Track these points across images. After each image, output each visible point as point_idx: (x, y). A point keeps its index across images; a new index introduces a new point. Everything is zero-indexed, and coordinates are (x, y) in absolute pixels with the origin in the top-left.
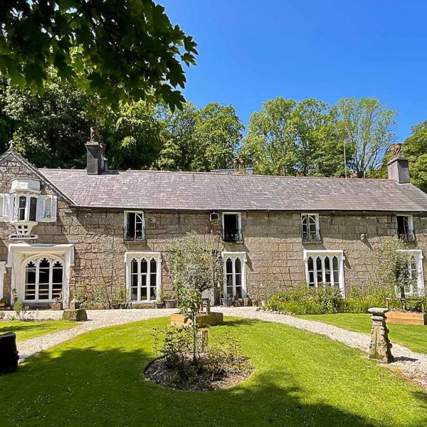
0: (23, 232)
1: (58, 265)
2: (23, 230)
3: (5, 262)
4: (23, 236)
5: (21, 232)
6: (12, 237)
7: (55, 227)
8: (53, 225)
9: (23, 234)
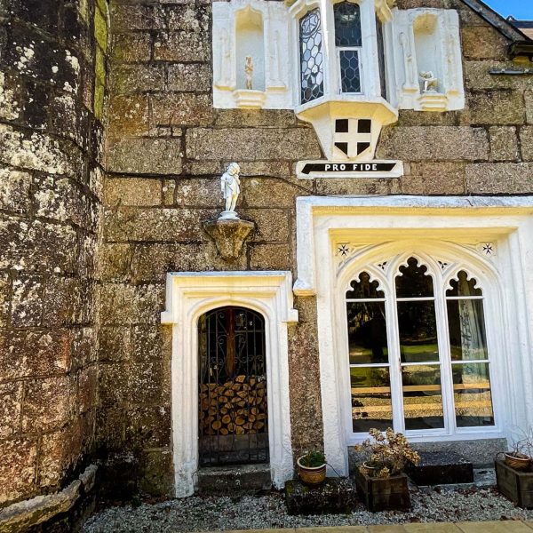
0: (352, 149)
1: (462, 284)
2: (353, 137)
3: (288, 275)
4: (349, 167)
5: (343, 147)
6: (307, 169)
7: (465, 130)
8: (457, 124)
9: (353, 155)
